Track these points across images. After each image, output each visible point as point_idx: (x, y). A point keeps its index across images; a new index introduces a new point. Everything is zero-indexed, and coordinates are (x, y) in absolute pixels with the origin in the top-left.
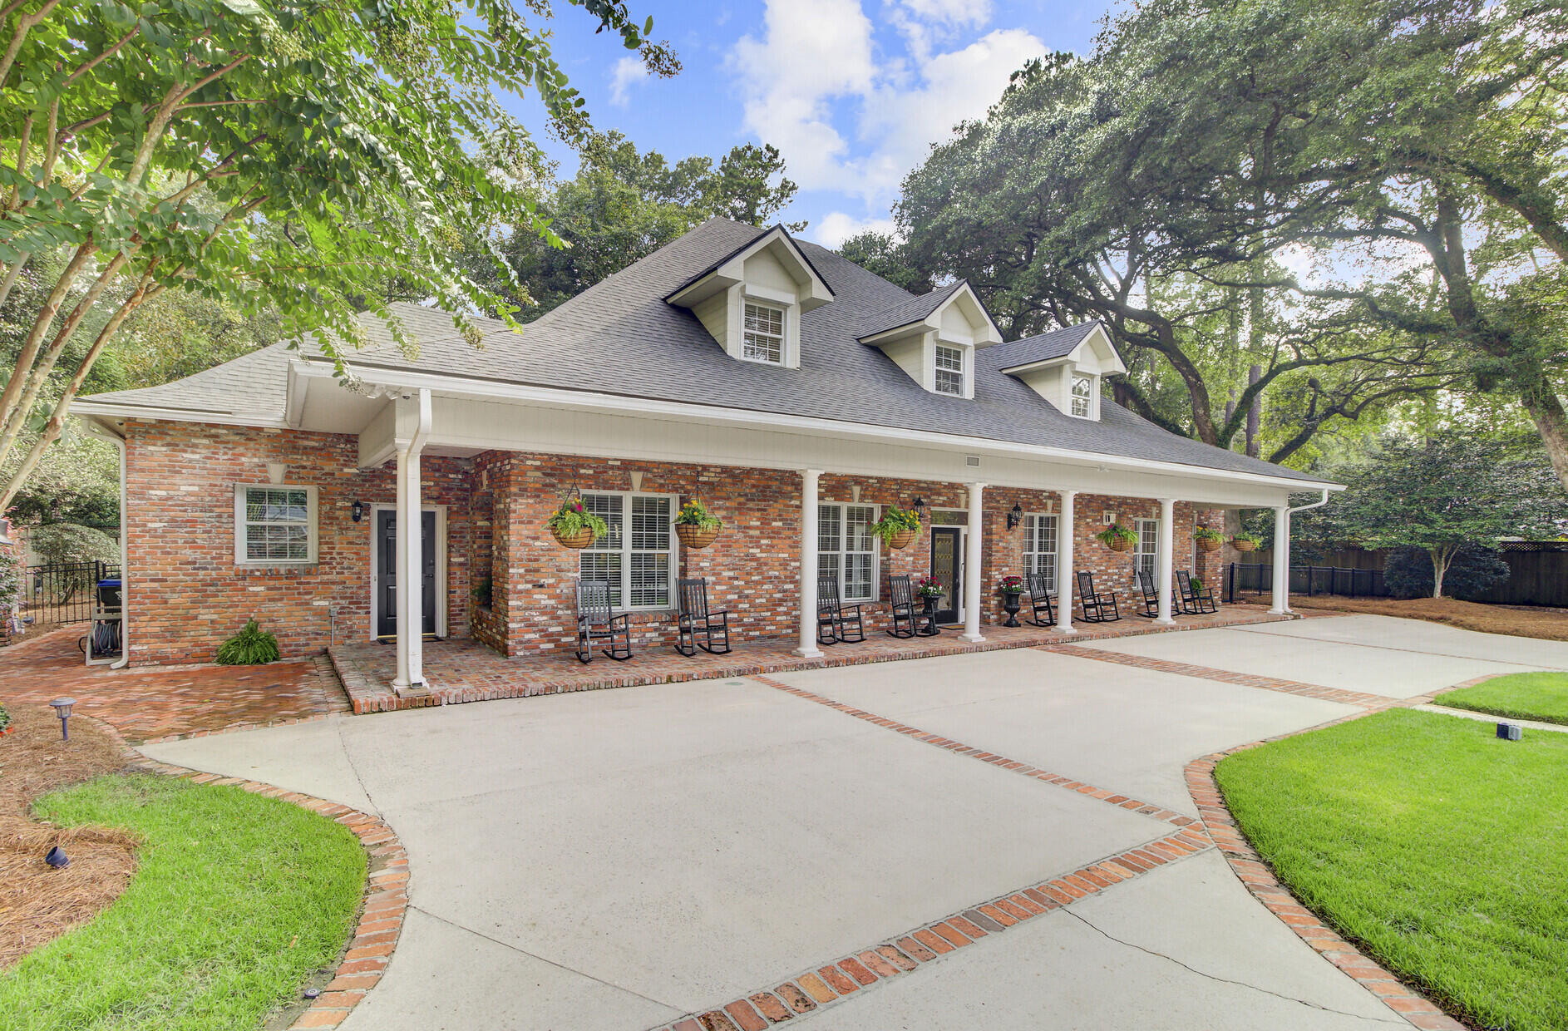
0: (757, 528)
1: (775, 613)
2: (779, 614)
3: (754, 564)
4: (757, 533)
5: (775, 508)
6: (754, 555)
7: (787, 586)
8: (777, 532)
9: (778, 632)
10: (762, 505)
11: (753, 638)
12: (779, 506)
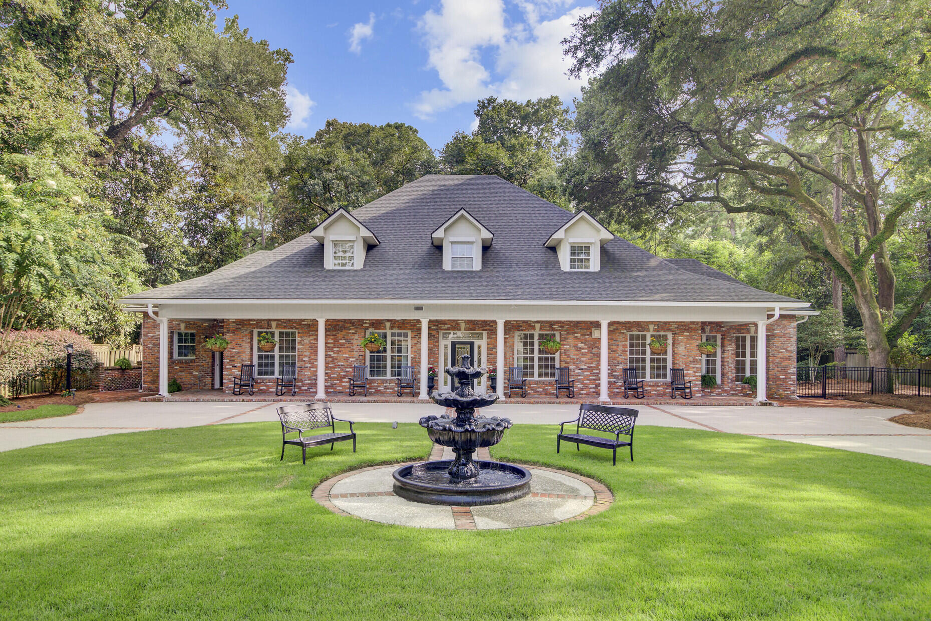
0: (331, 343)
1: (341, 382)
2: (344, 382)
3: (330, 359)
4: (332, 345)
5: (340, 335)
6: (330, 355)
7: (347, 370)
8: (342, 345)
9: (343, 390)
10: (334, 333)
11: (330, 392)
12: (344, 333)
